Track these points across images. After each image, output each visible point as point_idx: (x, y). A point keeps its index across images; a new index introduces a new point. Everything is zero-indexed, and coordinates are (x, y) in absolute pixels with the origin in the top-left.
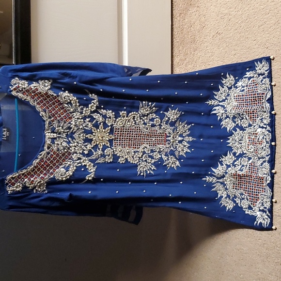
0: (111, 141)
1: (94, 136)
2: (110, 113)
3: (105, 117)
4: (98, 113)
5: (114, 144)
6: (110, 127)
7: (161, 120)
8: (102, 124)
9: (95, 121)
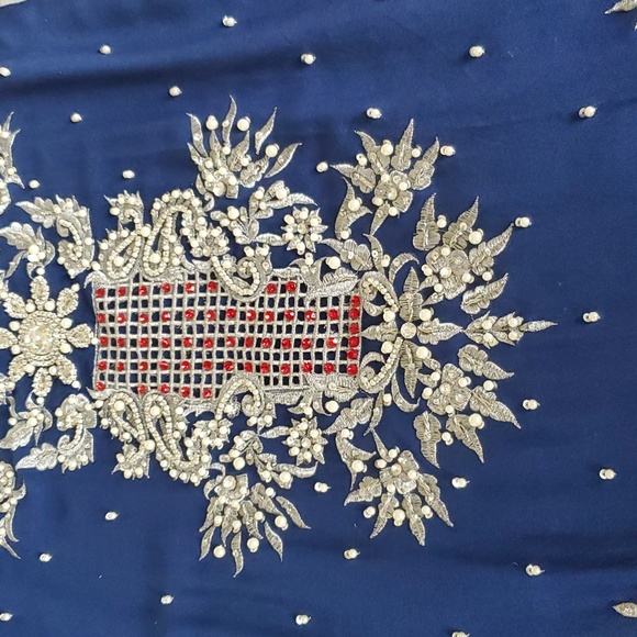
0: (83, 358)
1: (16, 333)
2: (70, 213)
3: (52, 235)
4: (24, 217)
5: (96, 372)
6: (76, 287)
7: (330, 218)
8: (41, 271)
9: (13, 264)
